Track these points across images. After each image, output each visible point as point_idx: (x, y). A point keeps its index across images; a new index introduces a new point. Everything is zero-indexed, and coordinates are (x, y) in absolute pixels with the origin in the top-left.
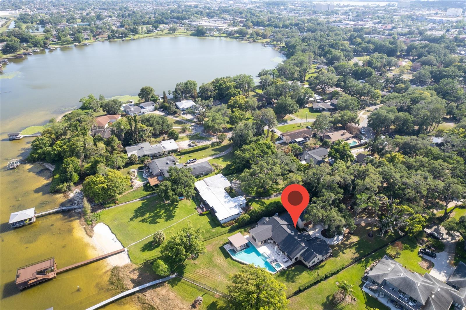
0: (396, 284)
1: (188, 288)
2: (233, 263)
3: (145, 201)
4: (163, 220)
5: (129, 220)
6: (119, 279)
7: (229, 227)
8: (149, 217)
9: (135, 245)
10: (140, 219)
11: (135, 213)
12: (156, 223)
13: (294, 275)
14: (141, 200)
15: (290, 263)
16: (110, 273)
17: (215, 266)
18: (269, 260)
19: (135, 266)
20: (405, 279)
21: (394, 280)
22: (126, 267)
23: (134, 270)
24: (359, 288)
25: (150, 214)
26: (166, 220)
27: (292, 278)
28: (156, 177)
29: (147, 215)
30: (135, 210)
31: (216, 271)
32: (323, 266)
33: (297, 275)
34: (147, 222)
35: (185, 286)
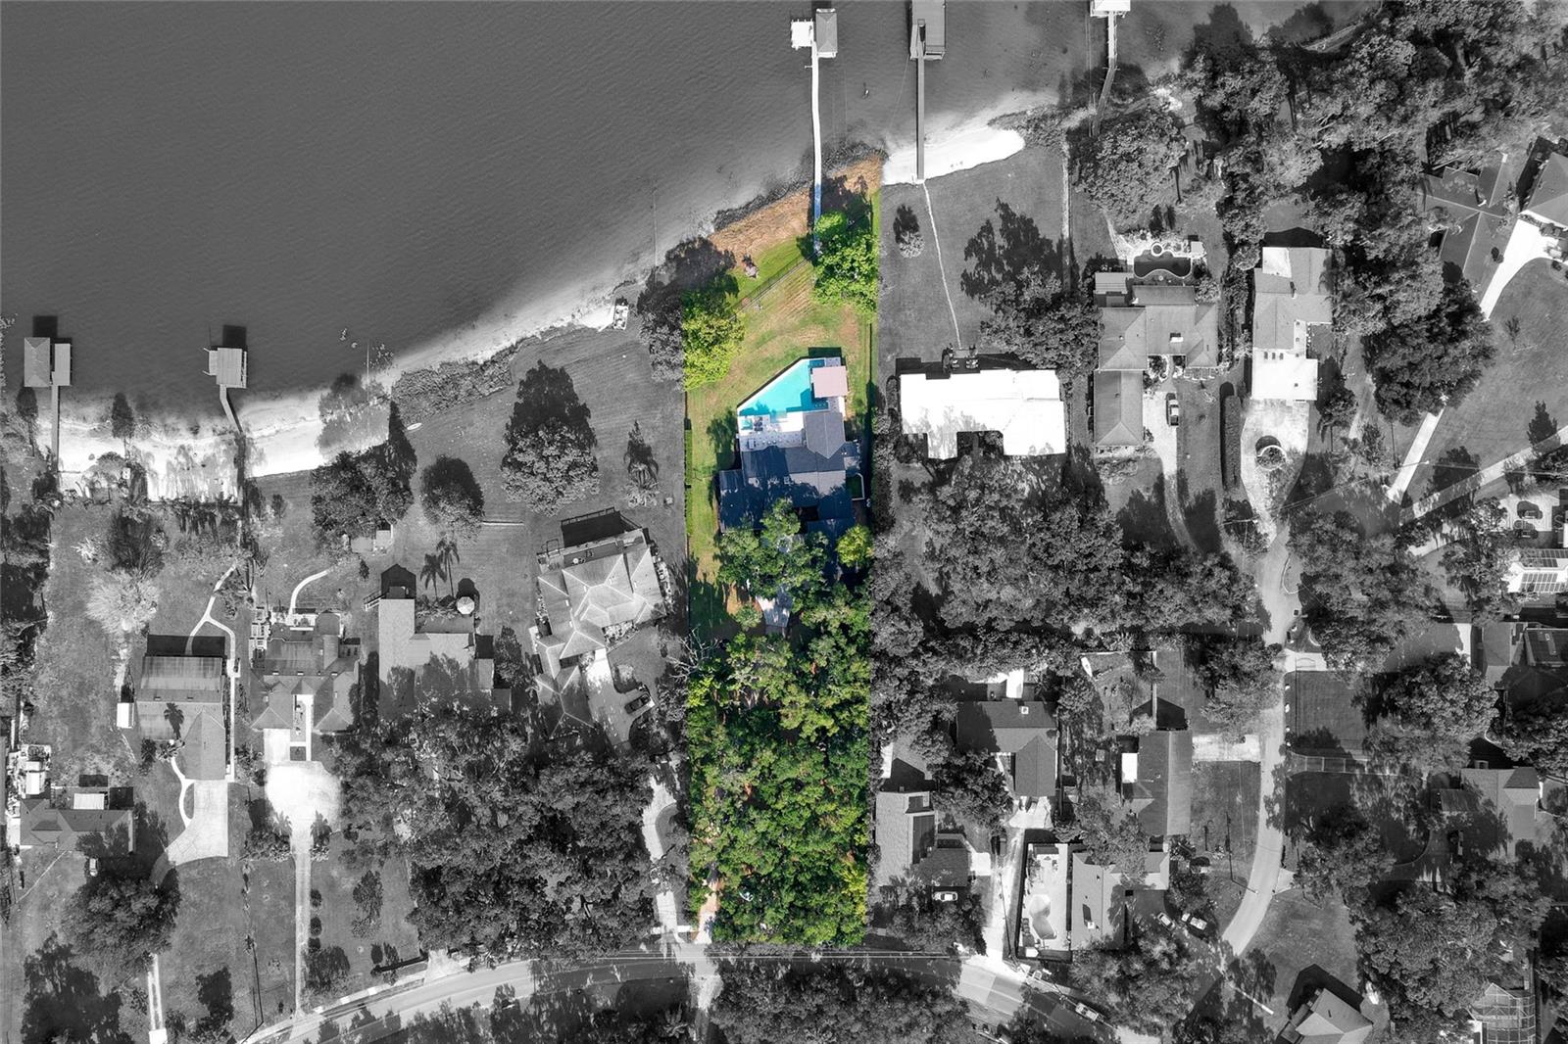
0: (606, 561)
1: (783, 263)
2: (793, 356)
3: (1055, 249)
4: (971, 270)
5: (1003, 200)
6: (856, 158)
7: (883, 392)
8: (992, 245)
9: (922, 200)
10: (997, 225)
11: (1022, 218)
12: (968, 253)
13: (719, 441)
14: (1061, 242)
15: (743, 449)
16: (879, 146)
17: (804, 324)
18: (766, 418)
19: (871, 190)
20: (603, 577)
21: (612, 564)
22: (880, 174)
23: (864, 185)
24: (644, 526)
25: (1000, 247)
26: (965, 275)
27: (715, 432)
28: (1125, 292)
29: (1000, 240)
30: (1031, 221)
31: (794, 321)
32: (710, 500)
33: (717, 446)
34: (980, 235)
35: (788, 260)
